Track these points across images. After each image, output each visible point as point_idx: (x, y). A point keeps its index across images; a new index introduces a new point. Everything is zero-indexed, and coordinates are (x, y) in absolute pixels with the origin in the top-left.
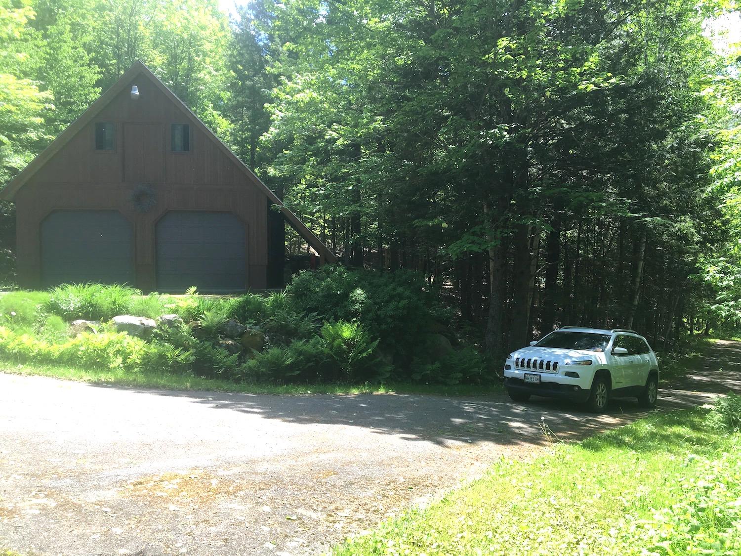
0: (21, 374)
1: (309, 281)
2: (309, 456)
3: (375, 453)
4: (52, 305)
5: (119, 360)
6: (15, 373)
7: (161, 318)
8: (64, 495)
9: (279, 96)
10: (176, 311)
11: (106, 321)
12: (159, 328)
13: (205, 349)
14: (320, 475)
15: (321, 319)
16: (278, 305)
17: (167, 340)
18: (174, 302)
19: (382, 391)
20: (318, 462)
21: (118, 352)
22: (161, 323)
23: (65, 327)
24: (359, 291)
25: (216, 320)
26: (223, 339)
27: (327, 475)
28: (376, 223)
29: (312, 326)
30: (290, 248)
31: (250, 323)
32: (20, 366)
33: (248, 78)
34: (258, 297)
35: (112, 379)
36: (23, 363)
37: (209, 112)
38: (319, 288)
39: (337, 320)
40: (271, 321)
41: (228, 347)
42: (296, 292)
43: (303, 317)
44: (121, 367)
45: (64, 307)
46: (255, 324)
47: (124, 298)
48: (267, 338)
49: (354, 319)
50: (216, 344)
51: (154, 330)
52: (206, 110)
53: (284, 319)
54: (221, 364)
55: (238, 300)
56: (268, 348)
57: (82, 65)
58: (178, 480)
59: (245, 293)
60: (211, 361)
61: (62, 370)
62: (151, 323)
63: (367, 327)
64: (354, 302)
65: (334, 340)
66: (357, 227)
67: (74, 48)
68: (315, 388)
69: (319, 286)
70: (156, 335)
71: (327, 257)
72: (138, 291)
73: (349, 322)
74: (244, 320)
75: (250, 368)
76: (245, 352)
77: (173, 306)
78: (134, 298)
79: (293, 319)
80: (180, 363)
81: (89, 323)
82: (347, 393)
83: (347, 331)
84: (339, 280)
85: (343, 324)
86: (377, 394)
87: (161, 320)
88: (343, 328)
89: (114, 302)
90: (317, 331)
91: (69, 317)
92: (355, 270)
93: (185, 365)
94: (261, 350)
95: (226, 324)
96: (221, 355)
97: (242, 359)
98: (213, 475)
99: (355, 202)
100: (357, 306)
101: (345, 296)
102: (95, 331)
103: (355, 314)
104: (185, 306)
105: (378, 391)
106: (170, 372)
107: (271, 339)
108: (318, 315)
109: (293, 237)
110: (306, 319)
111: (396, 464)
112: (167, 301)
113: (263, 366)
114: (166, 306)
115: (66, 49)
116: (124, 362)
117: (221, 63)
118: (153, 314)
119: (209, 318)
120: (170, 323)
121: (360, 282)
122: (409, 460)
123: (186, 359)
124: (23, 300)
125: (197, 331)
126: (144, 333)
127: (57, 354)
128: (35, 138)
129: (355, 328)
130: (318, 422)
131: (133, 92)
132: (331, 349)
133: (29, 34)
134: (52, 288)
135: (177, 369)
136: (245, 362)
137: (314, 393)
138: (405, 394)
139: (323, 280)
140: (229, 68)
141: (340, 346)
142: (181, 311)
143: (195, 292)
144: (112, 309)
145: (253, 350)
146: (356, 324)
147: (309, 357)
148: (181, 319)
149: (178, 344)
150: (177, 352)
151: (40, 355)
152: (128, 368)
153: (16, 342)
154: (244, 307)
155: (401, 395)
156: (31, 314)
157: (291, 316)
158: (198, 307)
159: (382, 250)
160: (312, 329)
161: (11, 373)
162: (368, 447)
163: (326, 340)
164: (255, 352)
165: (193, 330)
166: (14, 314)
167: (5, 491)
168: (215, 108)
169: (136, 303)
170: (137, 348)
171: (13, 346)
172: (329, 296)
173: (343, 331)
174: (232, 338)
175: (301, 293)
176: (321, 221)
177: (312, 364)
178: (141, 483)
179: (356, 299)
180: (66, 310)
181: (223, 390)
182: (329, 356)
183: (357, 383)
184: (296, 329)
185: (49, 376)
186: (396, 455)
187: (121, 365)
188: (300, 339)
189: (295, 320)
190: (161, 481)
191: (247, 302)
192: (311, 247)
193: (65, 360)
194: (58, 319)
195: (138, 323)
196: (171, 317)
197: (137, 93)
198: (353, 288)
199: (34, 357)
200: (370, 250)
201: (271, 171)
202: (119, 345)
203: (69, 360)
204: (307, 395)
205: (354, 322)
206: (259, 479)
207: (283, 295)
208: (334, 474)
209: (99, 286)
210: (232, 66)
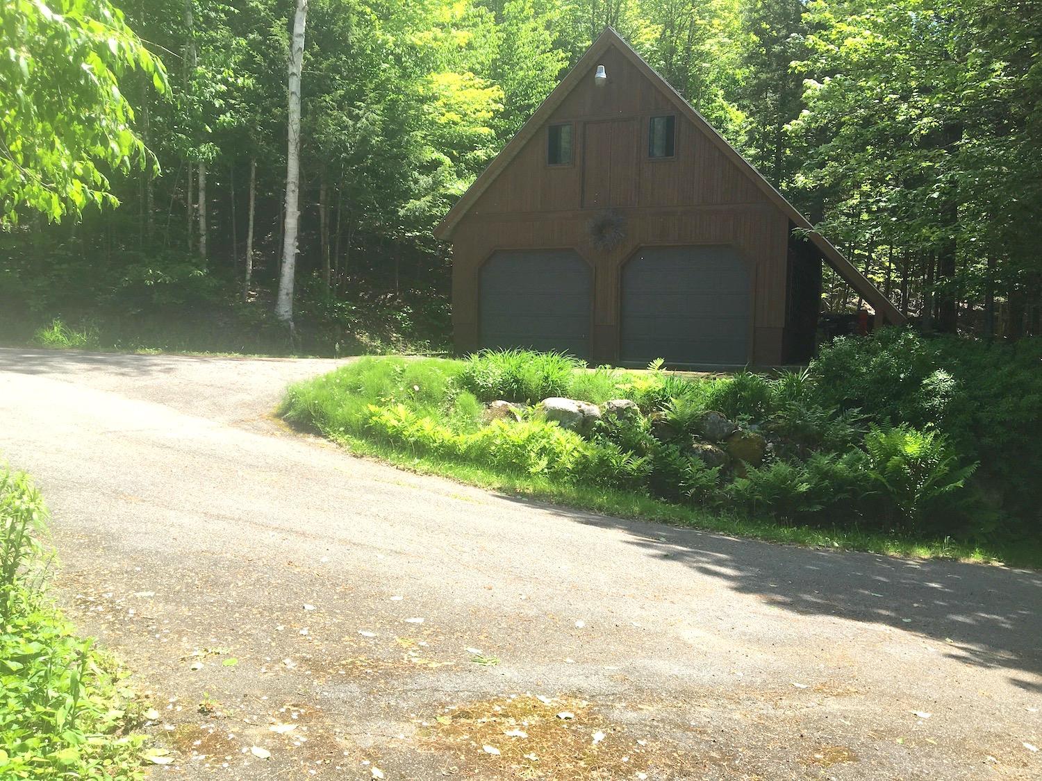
0: (415, 471)
1: (850, 355)
2: (804, 698)
3: (950, 714)
4: (467, 378)
5: (544, 462)
6: (409, 469)
7: (609, 404)
8: (328, 722)
9: (817, 47)
10: (630, 395)
11: (532, 404)
12: (605, 418)
13: (669, 455)
14: (817, 756)
15: (868, 420)
16: (793, 392)
17: (614, 437)
18: (630, 382)
19: (976, 558)
20: (820, 719)
21: (543, 451)
22: (608, 411)
23: (480, 410)
24: (941, 375)
25: (688, 411)
26: (698, 441)
27: (833, 760)
28: (985, 260)
29: (850, 430)
30: (831, 303)
31: (743, 420)
32: (417, 461)
33: (776, 41)
34: (760, 378)
35: (530, 490)
36: (420, 458)
37: (717, 104)
38: (866, 367)
39: (895, 422)
40: (778, 419)
41: (705, 455)
42: (826, 372)
43: (835, 415)
44: (546, 473)
45: (480, 381)
46: (751, 422)
47: (562, 373)
48: (770, 445)
49: (929, 424)
50: (687, 450)
51: (598, 422)
52: (714, 101)
53: (801, 416)
54: (691, 482)
55: (728, 381)
56: (771, 462)
57: (544, 52)
58: (534, 720)
59: (740, 371)
60: (677, 475)
61: (466, 471)
62: (595, 410)
63: (954, 439)
64: (931, 394)
65: (888, 457)
66: (948, 266)
67: (534, 30)
68: (848, 539)
69: (866, 363)
70: (600, 429)
71: (886, 316)
72: (583, 362)
73: (919, 428)
74: (733, 414)
75: (738, 491)
76: (731, 467)
77: (627, 387)
78: (574, 372)
79: (814, 416)
80: (629, 474)
81: (512, 407)
82: (907, 555)
83: (913, 444)
84: (904, 355)
85: (907, 431)
86: (966, 561)
87: (607, 407)
88: (907, 439)
89: (546, 378)
90: (857, 440)
91: (486, 397)
92: (938, 337)
93: (638, 478)
94: (757, 465)
95: (704, 418)
96: (691, 467)
97: (725, 477)
98: (600, 717)
99: (945, 223)
100: (937, 401)
101: (914, 382)
102: (519, 418)
103: (931, 414)
104: (644, 388)
105: (968, 557)
106: (613, 485)
107: (777, 448)
108: (861, 412)
109: (837, 286)
110: (840, 418)
111: (996, 752)
112: (620, 379)
113: (760, 492)
114: (617, 386)
115: (525, 33)
116: (549, 466)
117: (737, 24)
118: (597, 398)
119: (676, 409)
120: (621, 412)
121: (944, 359)
122: (1027, 745)
123: (638, 468)
124: (431, 370)
125: (659, 428)
126: (583, 426)
127: (463, 448)
128: (483, 157)
129: (930, 438)
130: (840, 614)
131: (598, 75)
132: (882, 473)
133: (479, 16)
134: (468, 355)
135: (624, 483)
136: (731, 481)
137: (845, 547)
138: (1024, 568)
139: (875, 354)
140: (747, 30)
141: (898, 470)
142: (638, 395)
143: (661, 367)
144: (543, 388)
145: (744, 463)
146: (932, 434)
147: (840, 483)
148: (636, 408)
149: (629, 444)
150: (625, 457)
151: (444, 447)
152: (555, 475)
153: (415, 427)
154: (735, 393)
155: (1017, 571)
156: (438, 389)
157: (813, 413)
158: (664, 389)
159: (992, 306)
160: (849, 436)
161: (404, 470)
162: (936, 696)
163: (873, 457)
164: (748, 467)
165: (653, 425)
166: (416, 388)
167: (245, 696)
168: (729, 97)
169: (576, 379)
170: (570, 447)
171: (411, 433)
172: (884, 380)
173: (906, 443)
174: (713, 442)
175: (834, 374)
176: (885, 260)
177: (846, 495)
178: (467, 715)
179: (935, 388)
180: (482, 387)
181: (690, 525)
182: (876, 485)
183: (926, 539)
184: (821, 435)
185: (450, 478)
186: (997, 727)
187: (546, 470)
188: (828, 451)
189: (820, 418)
190: (503, 716)
191: (740, 386)
192: (863, 301)
193: (473, 456)
194: (471, 399)
195: (574, 409)
196: (622, 403)
197: (603, 75)
198: (929, 371)
199: (437, 449)
200: (970, 306)
201: (800, 180)
202: (545, 440)
203: (478, 458)
204: (832, 550)
205: (930, 429)
206: (686, 742)
207: (804, 376)
208: (850, 758)
209: (531, 353)
210: (753, 26)
